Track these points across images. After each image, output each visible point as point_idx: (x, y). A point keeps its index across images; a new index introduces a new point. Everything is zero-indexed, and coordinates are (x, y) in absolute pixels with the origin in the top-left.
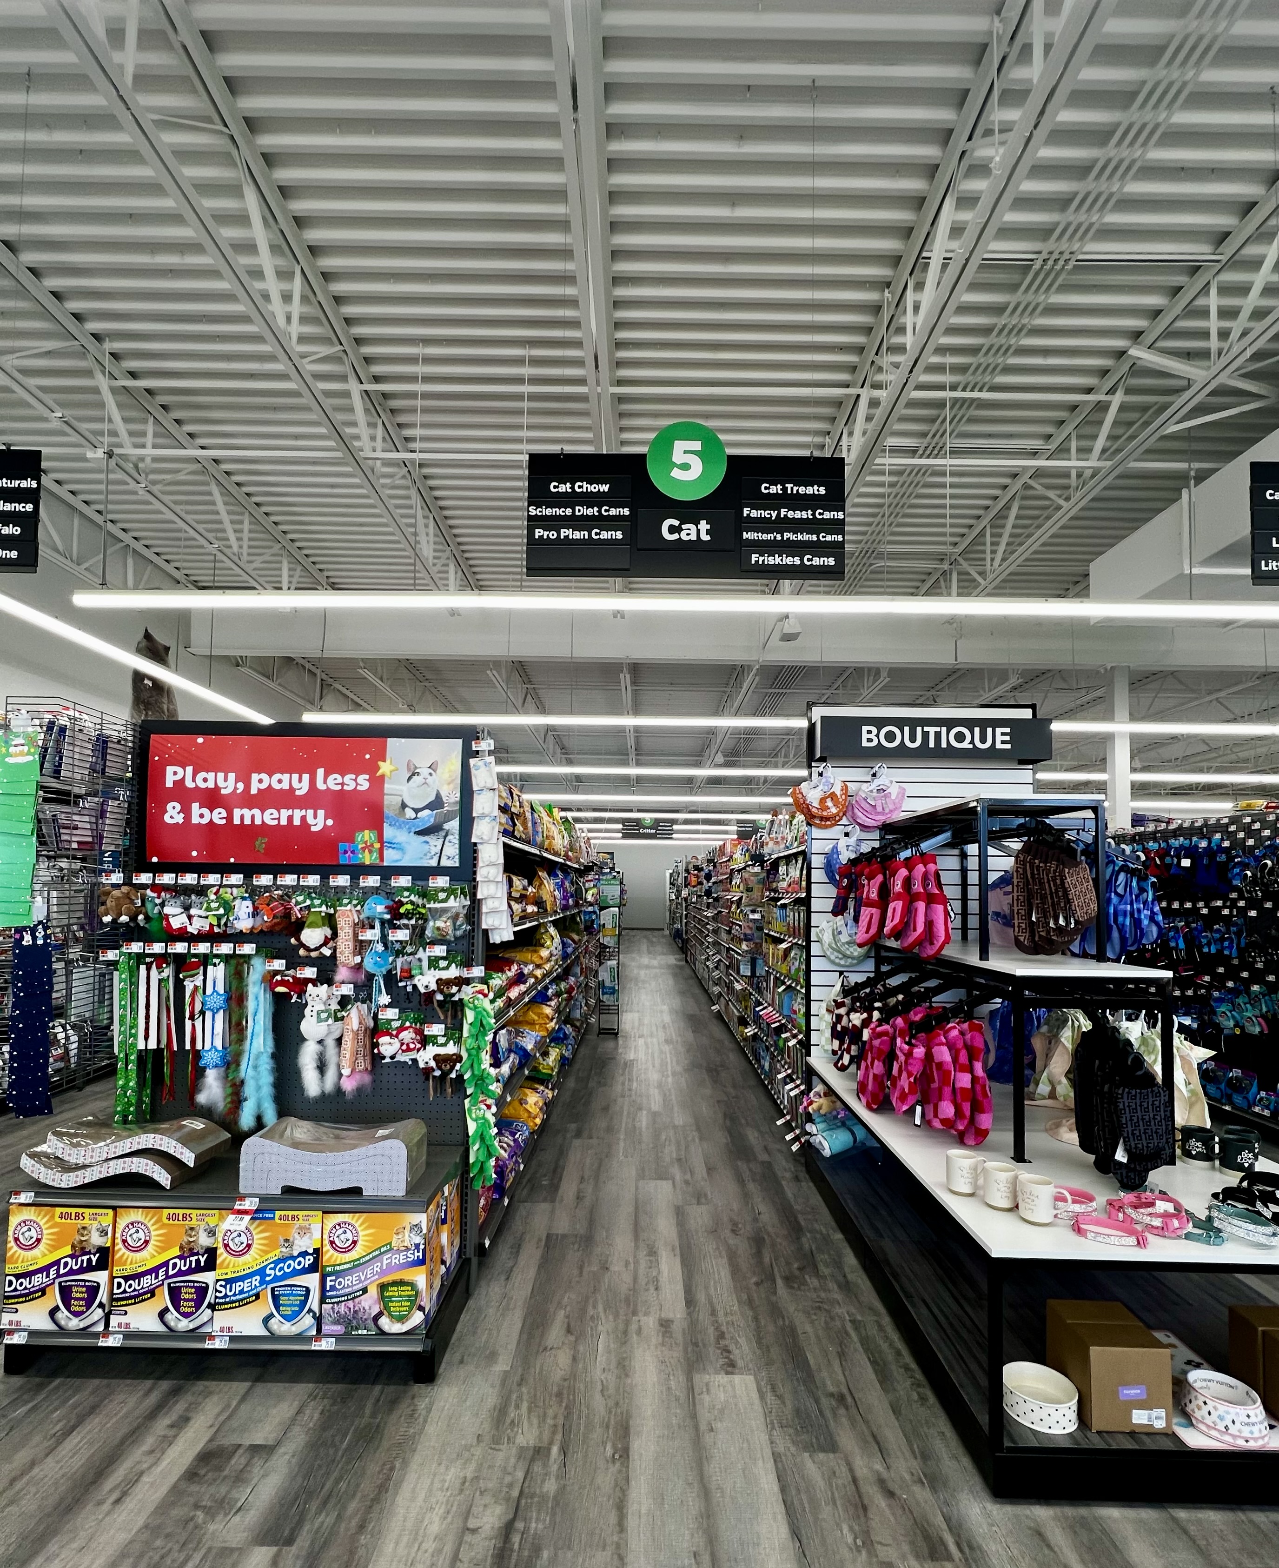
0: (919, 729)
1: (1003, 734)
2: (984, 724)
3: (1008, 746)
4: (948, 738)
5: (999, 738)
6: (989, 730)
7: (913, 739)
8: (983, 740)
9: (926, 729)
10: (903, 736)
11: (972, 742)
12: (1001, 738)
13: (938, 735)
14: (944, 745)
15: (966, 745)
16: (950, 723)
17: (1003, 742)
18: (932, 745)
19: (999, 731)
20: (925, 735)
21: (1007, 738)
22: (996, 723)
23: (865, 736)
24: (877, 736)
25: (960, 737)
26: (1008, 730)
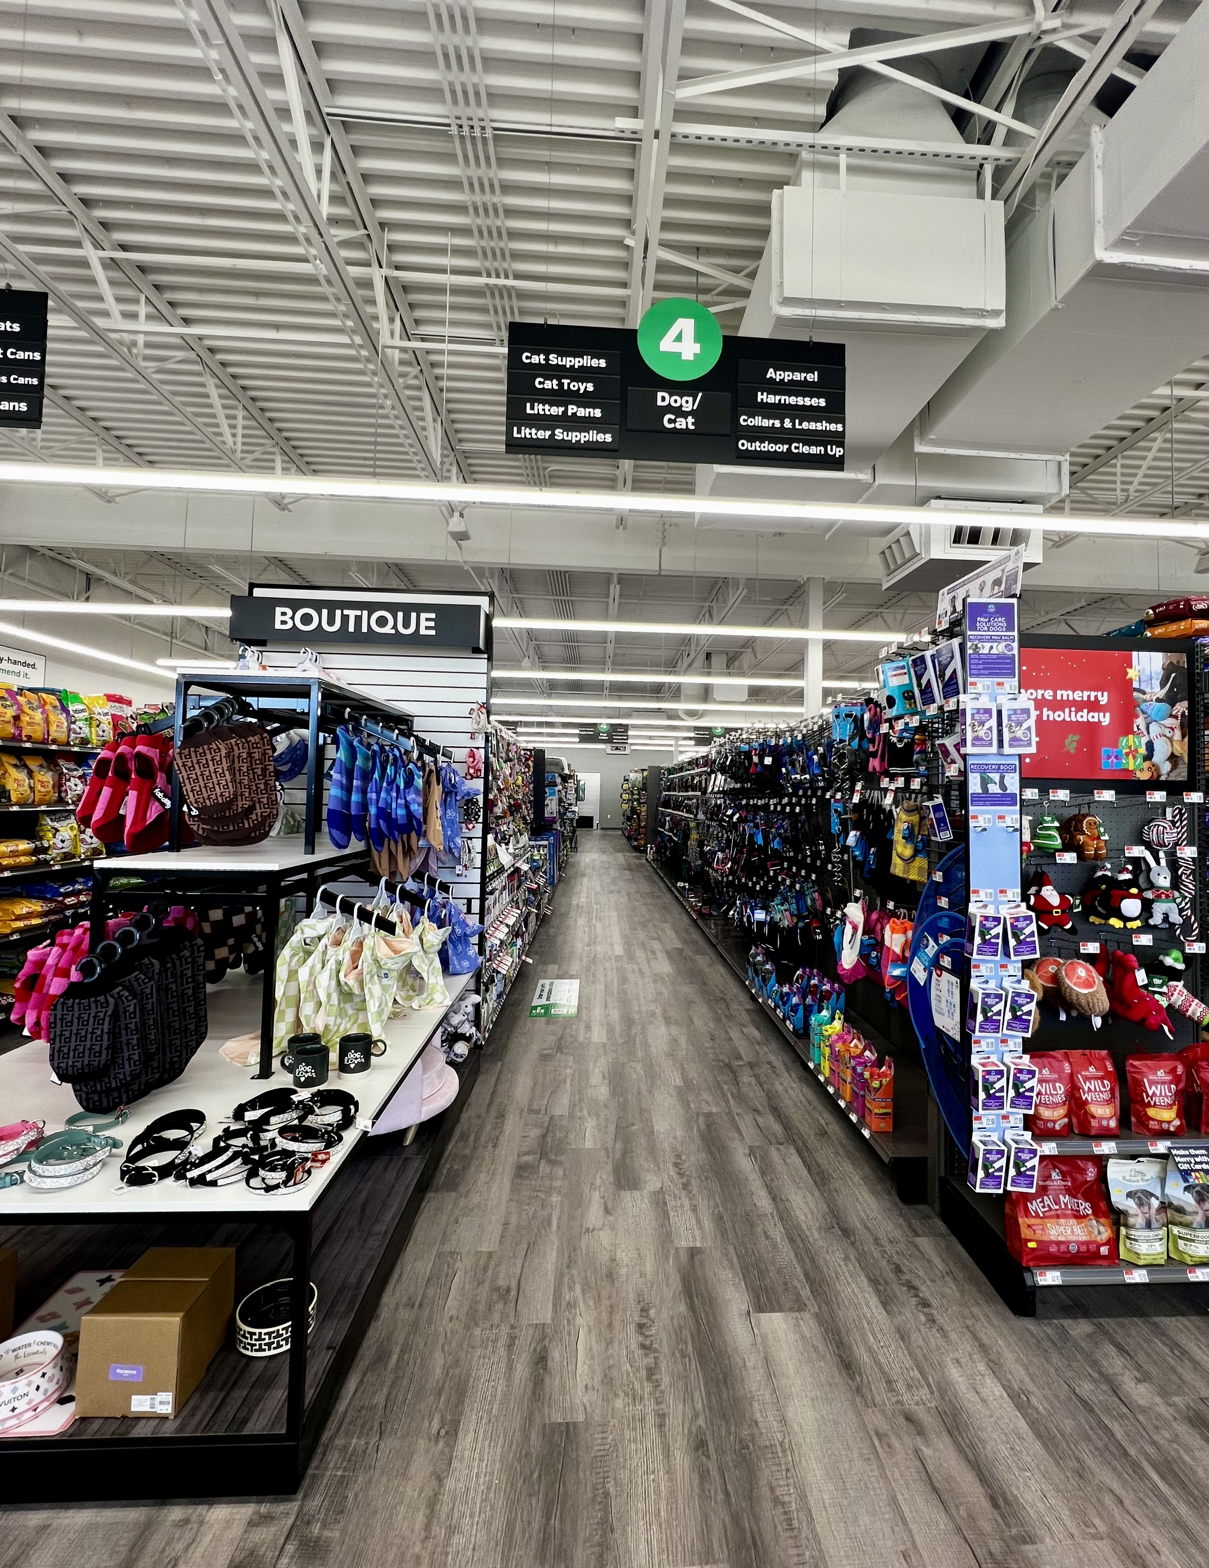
0: (338, 613)
1: (427, 620)
2: (407, 608)
3: (433, 632)
4: (370, 622)
5: (423, 624)
6: (414, 615)
7: (331, 622)
8: (406, 625)
9: (346, 612)
10: (320, 620)
11: (395, 627)
12: (426, 625)
13: (358, 619)
14: (364, 629)
15: (388, 630)
16: (371, 607)
17: (427, 628)
18: (351, 629)
19: (423, 616)
20: (345, 619)
21: (432, 624)
22: (420, 608)
23: (278, 618)
24: (293, 618)
25: (382, 622)
26: (433, 616)
